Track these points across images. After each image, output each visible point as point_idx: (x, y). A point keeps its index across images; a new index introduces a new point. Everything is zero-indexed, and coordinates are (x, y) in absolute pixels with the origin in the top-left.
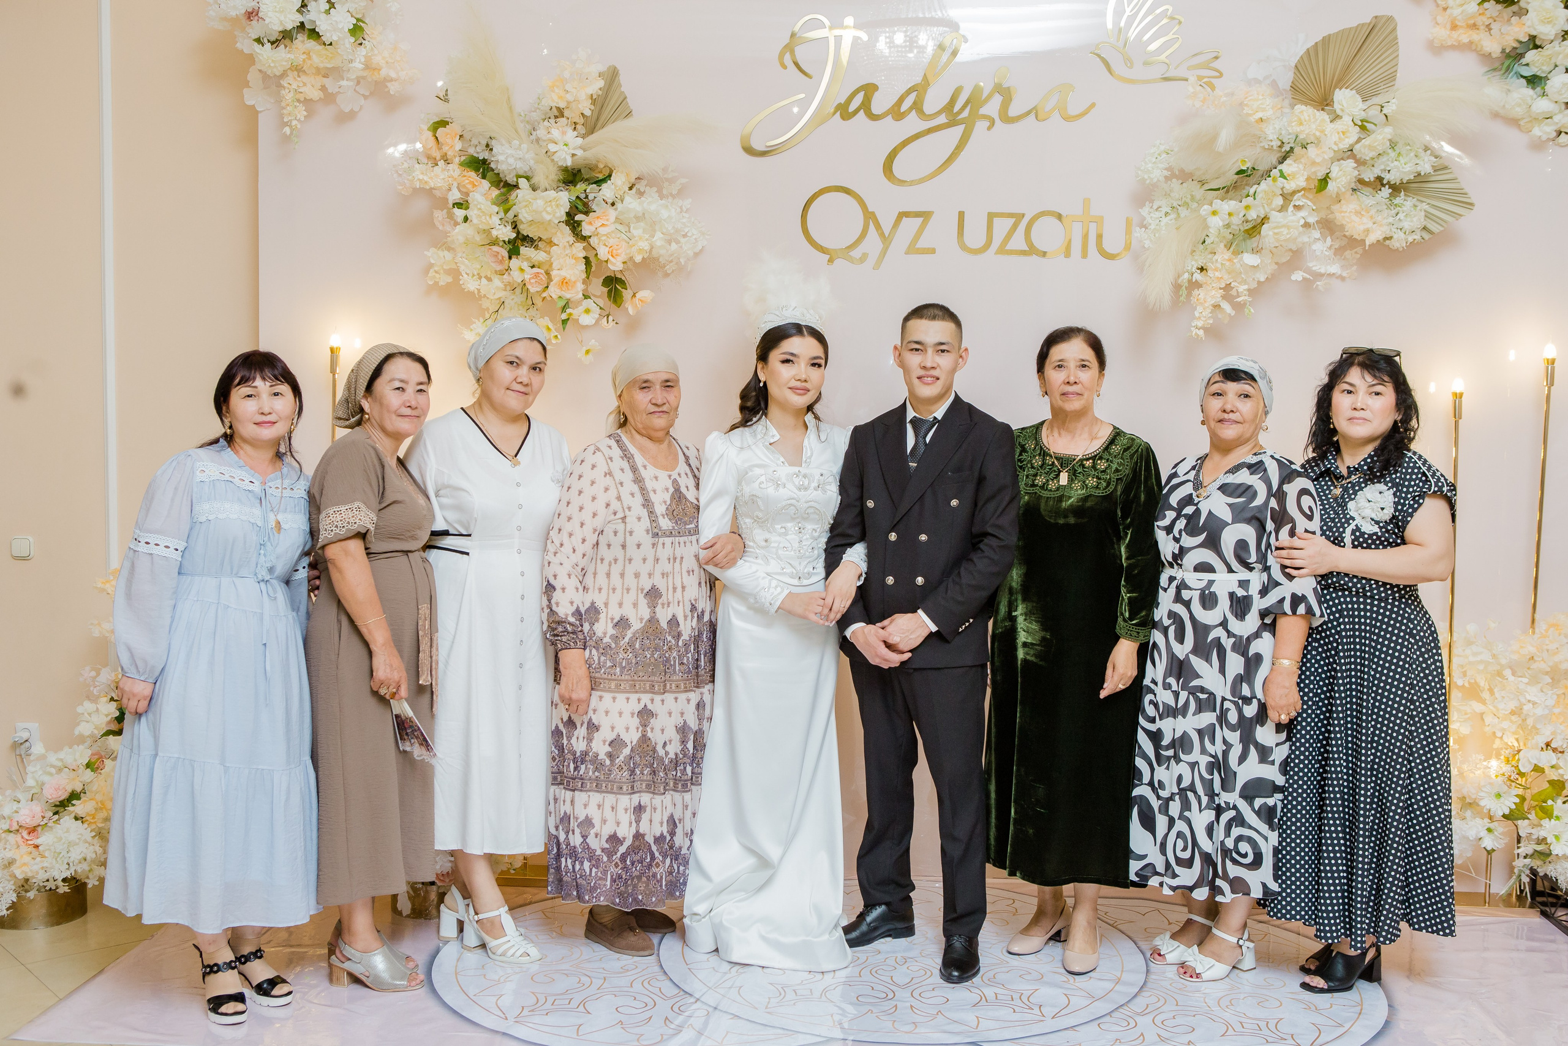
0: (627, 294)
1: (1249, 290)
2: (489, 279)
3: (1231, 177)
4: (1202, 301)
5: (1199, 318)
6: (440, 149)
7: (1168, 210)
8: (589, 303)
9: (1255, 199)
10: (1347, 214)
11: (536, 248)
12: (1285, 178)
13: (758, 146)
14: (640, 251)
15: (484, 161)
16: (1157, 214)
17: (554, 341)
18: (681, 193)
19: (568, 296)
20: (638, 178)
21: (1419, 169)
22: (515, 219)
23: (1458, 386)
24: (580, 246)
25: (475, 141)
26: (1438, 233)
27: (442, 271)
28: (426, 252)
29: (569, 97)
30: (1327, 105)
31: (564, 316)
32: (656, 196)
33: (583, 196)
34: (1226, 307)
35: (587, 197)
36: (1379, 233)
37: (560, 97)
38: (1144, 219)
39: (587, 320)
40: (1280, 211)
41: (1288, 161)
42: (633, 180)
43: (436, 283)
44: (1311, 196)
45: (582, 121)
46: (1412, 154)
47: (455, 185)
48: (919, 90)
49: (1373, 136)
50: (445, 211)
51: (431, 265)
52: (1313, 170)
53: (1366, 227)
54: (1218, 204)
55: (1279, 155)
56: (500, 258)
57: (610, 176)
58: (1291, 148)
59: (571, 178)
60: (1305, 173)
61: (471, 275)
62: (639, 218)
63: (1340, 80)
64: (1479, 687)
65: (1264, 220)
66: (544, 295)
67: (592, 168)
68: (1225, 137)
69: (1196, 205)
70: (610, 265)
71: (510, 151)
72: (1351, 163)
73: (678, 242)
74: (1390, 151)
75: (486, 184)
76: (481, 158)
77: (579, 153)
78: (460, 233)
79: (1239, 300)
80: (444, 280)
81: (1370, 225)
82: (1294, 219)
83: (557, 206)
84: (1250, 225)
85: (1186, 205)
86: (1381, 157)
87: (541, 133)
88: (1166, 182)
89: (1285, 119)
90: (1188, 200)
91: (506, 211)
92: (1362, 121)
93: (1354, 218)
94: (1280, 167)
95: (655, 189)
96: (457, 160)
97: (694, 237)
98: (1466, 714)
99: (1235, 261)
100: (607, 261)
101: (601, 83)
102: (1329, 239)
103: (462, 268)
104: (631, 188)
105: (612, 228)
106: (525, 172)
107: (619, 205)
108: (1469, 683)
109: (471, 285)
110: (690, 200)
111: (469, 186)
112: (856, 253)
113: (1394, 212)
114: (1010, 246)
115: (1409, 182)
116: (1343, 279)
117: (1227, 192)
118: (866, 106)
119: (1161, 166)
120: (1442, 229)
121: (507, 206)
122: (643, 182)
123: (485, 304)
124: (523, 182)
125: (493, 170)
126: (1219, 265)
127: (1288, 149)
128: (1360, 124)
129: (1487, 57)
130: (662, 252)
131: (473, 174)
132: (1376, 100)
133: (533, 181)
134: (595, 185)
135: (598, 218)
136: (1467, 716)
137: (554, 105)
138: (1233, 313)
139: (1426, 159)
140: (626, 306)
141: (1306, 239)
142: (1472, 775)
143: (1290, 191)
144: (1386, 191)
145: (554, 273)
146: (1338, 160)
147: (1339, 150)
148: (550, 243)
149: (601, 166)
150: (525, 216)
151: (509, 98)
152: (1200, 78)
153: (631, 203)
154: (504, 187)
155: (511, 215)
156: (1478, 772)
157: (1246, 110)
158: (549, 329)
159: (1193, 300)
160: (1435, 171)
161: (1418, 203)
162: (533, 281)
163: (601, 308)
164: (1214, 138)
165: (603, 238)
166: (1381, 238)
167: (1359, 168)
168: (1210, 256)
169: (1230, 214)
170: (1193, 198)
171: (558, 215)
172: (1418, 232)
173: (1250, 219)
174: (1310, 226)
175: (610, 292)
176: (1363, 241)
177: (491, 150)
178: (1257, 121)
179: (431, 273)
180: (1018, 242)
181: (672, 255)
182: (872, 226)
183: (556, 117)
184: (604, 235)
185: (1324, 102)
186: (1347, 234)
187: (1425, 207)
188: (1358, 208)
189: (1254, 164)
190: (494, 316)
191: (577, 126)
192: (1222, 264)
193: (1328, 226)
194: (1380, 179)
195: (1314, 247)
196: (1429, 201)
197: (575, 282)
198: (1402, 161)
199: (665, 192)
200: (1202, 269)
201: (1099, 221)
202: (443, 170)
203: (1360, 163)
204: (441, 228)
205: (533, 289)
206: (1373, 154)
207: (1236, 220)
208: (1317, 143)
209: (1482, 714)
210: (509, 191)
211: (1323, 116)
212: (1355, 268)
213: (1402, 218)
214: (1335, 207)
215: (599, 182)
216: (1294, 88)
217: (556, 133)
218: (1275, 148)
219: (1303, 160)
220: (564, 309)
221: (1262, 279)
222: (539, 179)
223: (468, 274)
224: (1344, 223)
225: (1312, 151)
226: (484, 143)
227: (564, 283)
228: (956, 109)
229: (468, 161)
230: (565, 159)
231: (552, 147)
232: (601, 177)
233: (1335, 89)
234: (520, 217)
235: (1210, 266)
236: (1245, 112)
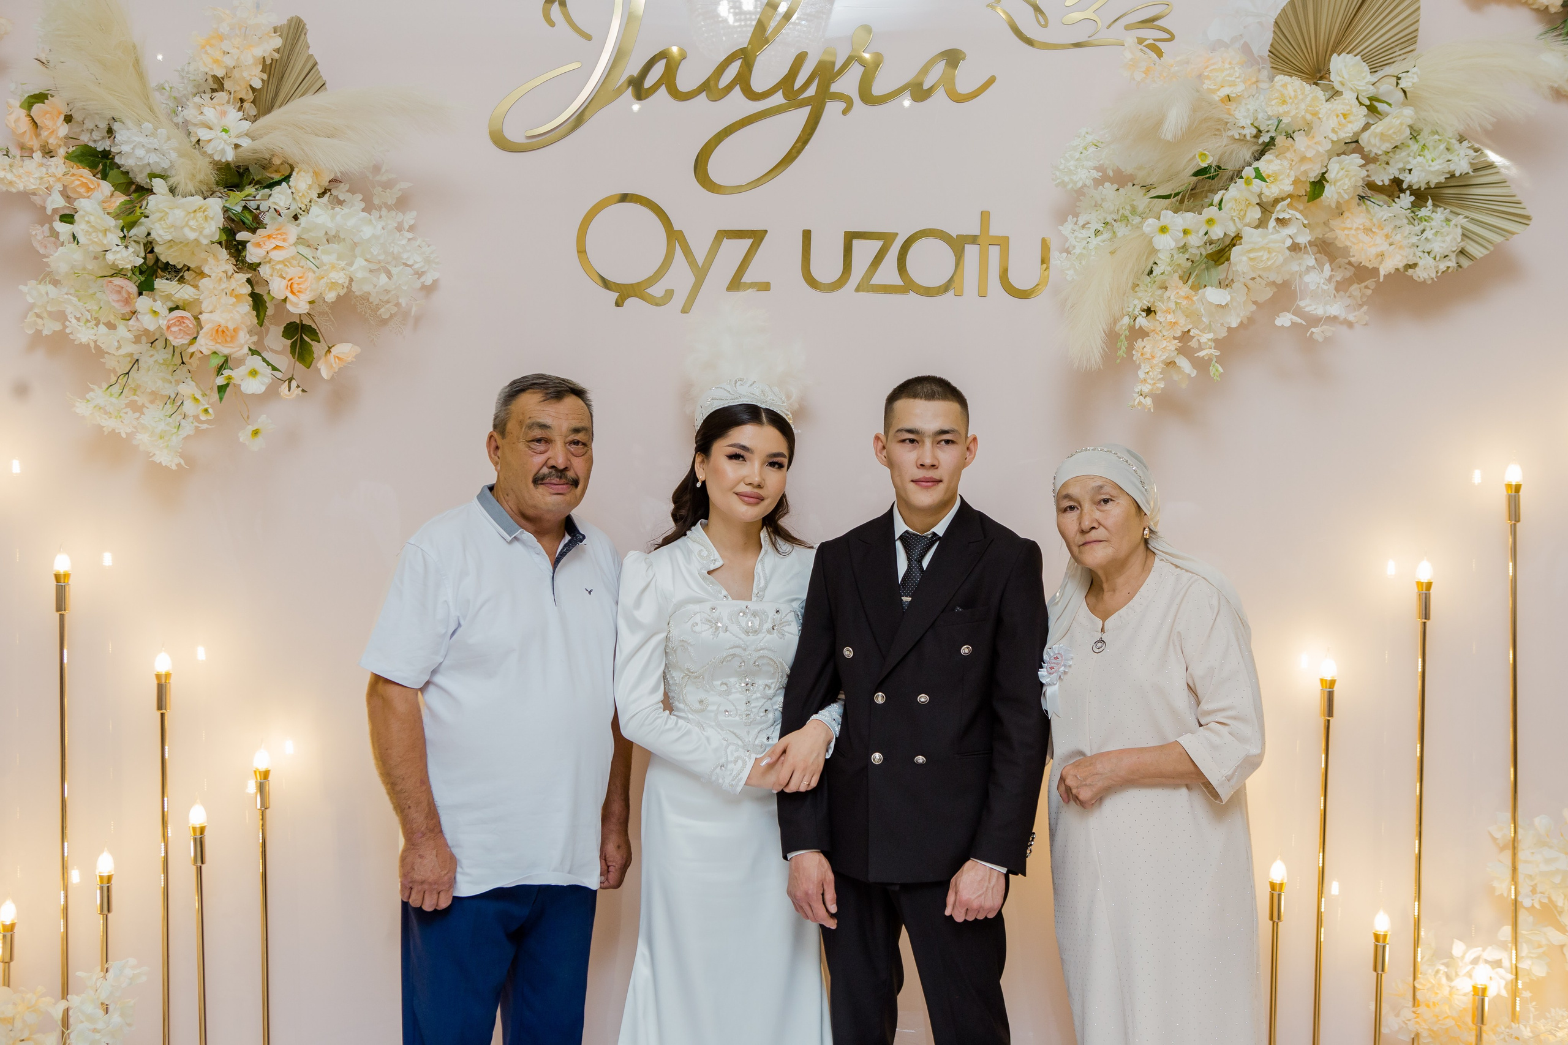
0: (318, 348)
1: (1215, 341)
2: (111, 326)
3: (1186, 179)
4: (1148, 356)
5: (1145, 380)
6: (38, 135)
7: (1100, 226)
8: (256, 362)
9: (1220, 209)
10: (1353, 232)
11: (182, 280)
12: (1263, 179)
13: (515, 134)
14: (333, 285)
15: (106, 155)
16: (1085, 233)
17: (203, 418)
18: (402, 203)
19: (226, 351)
20: (334, 181)
21: (1452, 167)
22: (149, 238)
23: (1514, 474)
24: (242, 277)
25: (89, 125)
26: (1481, 258)
27: (45, 315)
28: (22, 287)
29: (229, 61)
30: (1321, 78)
31: (220, 381)
32: (363, 205)
33: (252, 205)
34: (1184, 363)
35: (258, 208)
36: (1399, 257)
37: (216, 61)
38: (1066, 239)
39: (253, 386)
40: (1257, 227)
41: (1267, 156)
42: (325, 183)
43: (38, 332)
44: (1301, 207)
45: (250, 96)
46: (1442, 147)
47: (59, 187)
48: (746, 57)
49: (1386, 120)
50: (47, 226)
51: (32, 306)
52: (1303, 169)
53: (1379, 250)
54: (1168, 217)
55: (1256, 148)
56: (125, 295)
57: (289, 176)
58: (1272, 139)
59: (236, 180)
60: (1292, 173)
61: (83, 320)
62: (331, 239)
63: (1338, 43)
64: (1556, 907)
65: (1235, 240)
66: (191, 349)
67: (265, 165)
68: (1175, 120)
69: (1137, 220)
70: (289, 307)
71: (137, 139)
72: (1356, 159)
73: (389, 275)
74: (1411, 142)
75: (106, 187)
76: (100, 149)
77: (245, 143)
78: (63, 258)
79: (1201, 354)
80: (50, 327)
81: (1384, 247)
82: (1276, 238)
83: (206, 218)
84: (1211, 249)
85: (1124, 219)
86: (1398, 151)
87: (190, 113)
88: (1096, 188)
89: (1262, 97)
90: (1127, 213)
91: (132, 225)
92: (1370, 99)
93: (1362, 236)
94: (1256, 164)
95: (360, 197)
96: (62, 152)
97: (416, 266)
98: (1540, 946)
99: (1195, 298)
100: (285, 300)
101: (278, 42)
102: (1327, 267)
103: (69, 310)
104: (321, 195)
105: (293, 251)
106: (165, 170)
107: (302, 220)
108: (1541, 903)
109: (84, 335)
110: (414, 214)
111: (82, 190)
112: (656, 291)
113: (1418, 229)
114: (878, 279)
115: (1439, 186)
116: (1350, 325)
117: (1182, 201)
118: (668, 80)
119: (1090, 164)
120: (1486, 252)
121: (131, 218)
122: (345, 187)
123: (110, 363)
124: (158, 185)
125: (119, 167)
126: (1172, 306)
127: (1267, 140)
128: (1368, 103)
129: (1543, 12)
130: (367, 288)
131: (86, 173)
132: (1388, 70)
133: (171, 181)
134: (267, 191)
135: (269, 237)
136: (1541, 950)
137: (207, 70)
138: (1194, 373)
139: (1462, 153)
140: (319, 365)
141: (1295, 267)
142: (1551, 1038)
143: (1271, 199)
144: (1407, 199)
145: (202, 317)
146: (1338, 155)
147: (1339, 140)
148: (201, 274)
149: (277, 161)
150: (160, 234)
151: (137, 62)
152: (1140, 41)
153: (320, 216)
154: (135, 191)
155: (138, 232)
156: (1560, 1034)
157: (1207, 85)
158: (196, 399)
159: (1136, 355)
160: (1475, 170)
161: (1451, 216)
162: (175, 329)
163: (274, 369)
164: (1159, 123)
165: (278, 267)
166: (1401, 266)
167: (1368, 167)
168: (1160, 292)
169: (1185, 232)
170: (1134, 211)
171: (207, 232)
172: (1453, 256)
173: (1214, 238)
174: (1300, 249)
175: (293, 345)
176: (1375, 271)
177: (115, 137)
178: (1222, 100)
179: (31, 318)
180: (888, 273)
181: (387, 291)
182: (678, 251)
183: (213, 91)
184: (279, 262)
185: (1317, 74)
186: (1353, 260)
187: (1461, 220)
188: (1368, 224)
189: (1220, 160)
190: (123, 380)
191: (245, 105)
192: (1176, 303)
193: (1326, 249)
194: (1397, 183)
195: (1307, 279)
196: (1467, 213)
197: (235, 330)
198: (1429, 156)
199: (376, 201)
200: (1149, 311)
201: (1003, 243)
202: (42, 165)
203: (1369, 159)
204: (42, 251)
205: (177, 341)
206: (1387, 146)
207: (1195, 240)
208: (1307, 129)
209: (1562, 946)
210: (141, 198)
211: (1313, 93)
212: (1365, 308)
213: (1430, 237)
214: (1335, 223)
215: (271, 185)
216: (1273, 52)
217: (210, 114)
218: (1248, 137)
219: (1288, 155)
220: (220, 370)
221: (1234, 325)
222: (180, 178)
223: (78, 319)
224: (1348, 244)
225: (1301, 140)
226: (103, 126)
227: (221, 332)
228: (798, 84)
229: (78, 153)
230: (223, 152)
231: (203, 134)
232: (277, 177)
233: (1331, 55)
234: (153, 235)
235: (1160, 306)
236: (1205, 87)
